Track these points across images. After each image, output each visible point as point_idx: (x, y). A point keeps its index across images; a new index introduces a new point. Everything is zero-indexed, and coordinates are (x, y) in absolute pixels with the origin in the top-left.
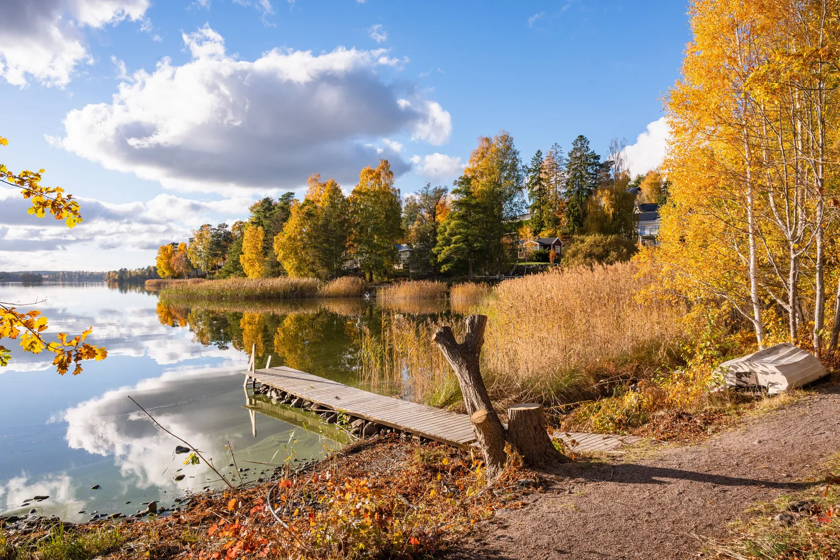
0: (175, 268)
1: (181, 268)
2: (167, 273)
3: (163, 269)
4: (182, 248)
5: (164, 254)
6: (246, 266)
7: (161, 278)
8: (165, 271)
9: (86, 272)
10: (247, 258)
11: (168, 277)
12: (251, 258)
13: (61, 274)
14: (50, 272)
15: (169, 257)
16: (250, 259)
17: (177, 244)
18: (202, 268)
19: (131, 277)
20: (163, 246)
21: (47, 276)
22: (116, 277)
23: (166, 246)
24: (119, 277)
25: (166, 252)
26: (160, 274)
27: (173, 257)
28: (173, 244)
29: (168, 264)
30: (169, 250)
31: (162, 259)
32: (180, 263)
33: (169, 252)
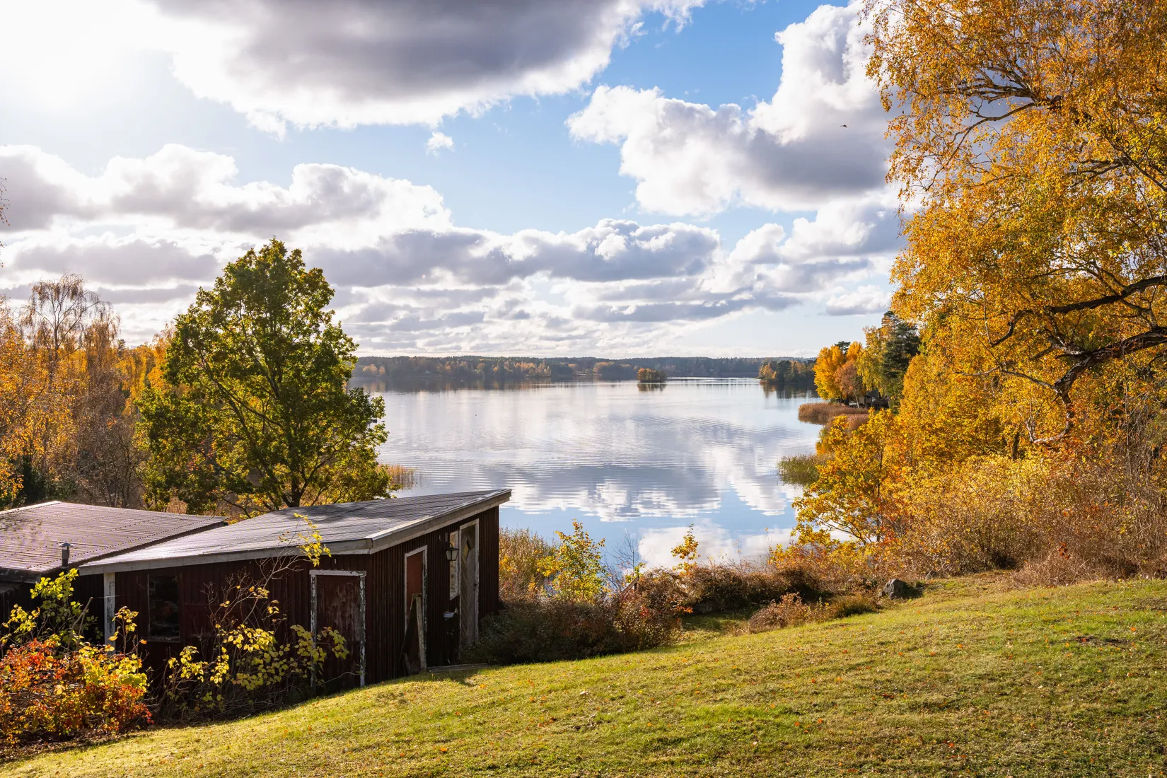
0: (841, 388)
1: (851, 388)
2: (831, 395)
3: (825, 388)
4: (855, 352)
5: (827, 363)
8: (827, 391)
11: (831, 401)
15: (833, 368)
17: (848, 344)
18: (880, 390)
19: (797, 375)
20: (826, 349)
22: (773, 377)
24: (778, 376)
25: (829, 360)
26: (821, 394)
27: (838, 367)
28: (841, 344)
29: (831, 379)
30: (834, 355)
31: (824, 371)
32: (849, 379)
33: (833, 359)
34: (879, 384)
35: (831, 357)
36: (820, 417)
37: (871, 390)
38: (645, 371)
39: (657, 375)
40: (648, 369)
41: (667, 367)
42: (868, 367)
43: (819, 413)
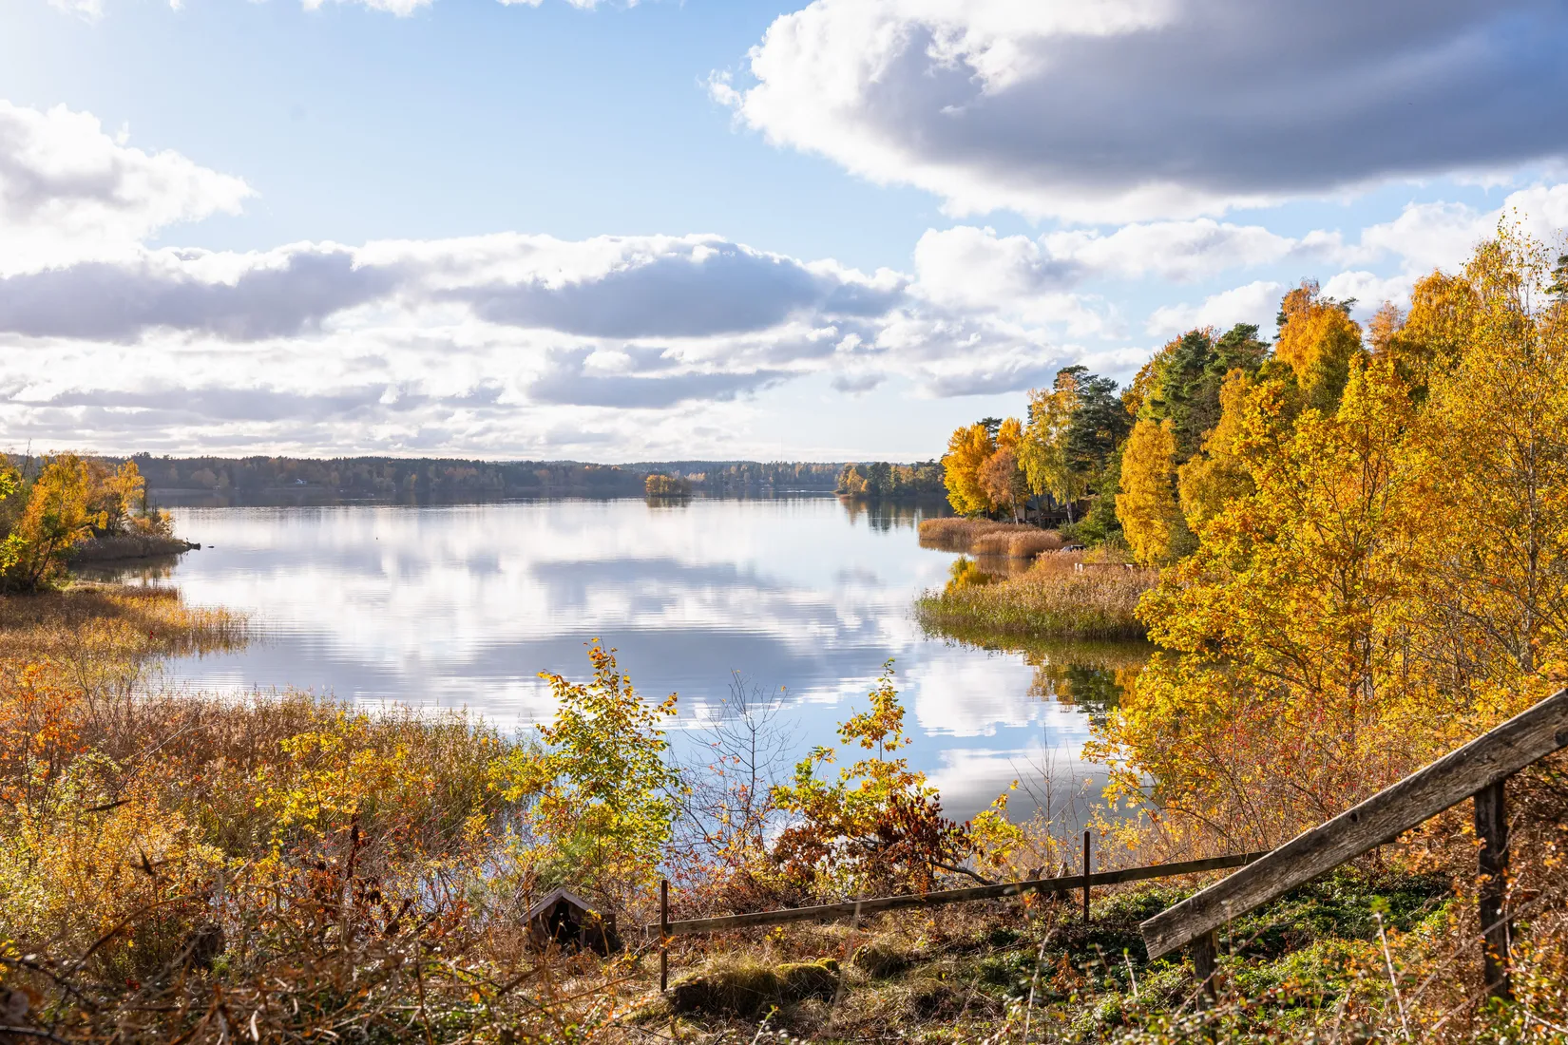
0: (989, 492)
1: (1005, 492)
2: (972, 504)
3: (962, 493)
4: (1010, 435)
5: (965, 452)
6: (1129, 524)
7: (957, 516)
8: (965, 498)
9: (794, 465)
10: (1131, 505)
11: (973, 514)
12: (1141, 503)
13: (733, 470)
14: (704, 463)
15: (976, 460)
16: (1139, 508)
17: (998, 422)
18: (1056, 495)
19: (899, 486)
20: (963, 430)
21: (701, 477)
22: (863, 489)
23: (969, 428)
24: (870, 486)
25: (967, 447)
26: (955, 505)
27: (985, 458)
28: (988, 423)
29: (972, 478)
30: (976, 440)
31: (959, 465)
32: (1002, 478)
33: (976, 445)
34: (1054, 484)
35: (972, 444)
36: (956, 540)
37: (1040, 494)
38: (658, 479)
39: (676, 485)
40: (662, 477)
41: (692, 477)
42: (1037, 456)
43: (953, 532)
